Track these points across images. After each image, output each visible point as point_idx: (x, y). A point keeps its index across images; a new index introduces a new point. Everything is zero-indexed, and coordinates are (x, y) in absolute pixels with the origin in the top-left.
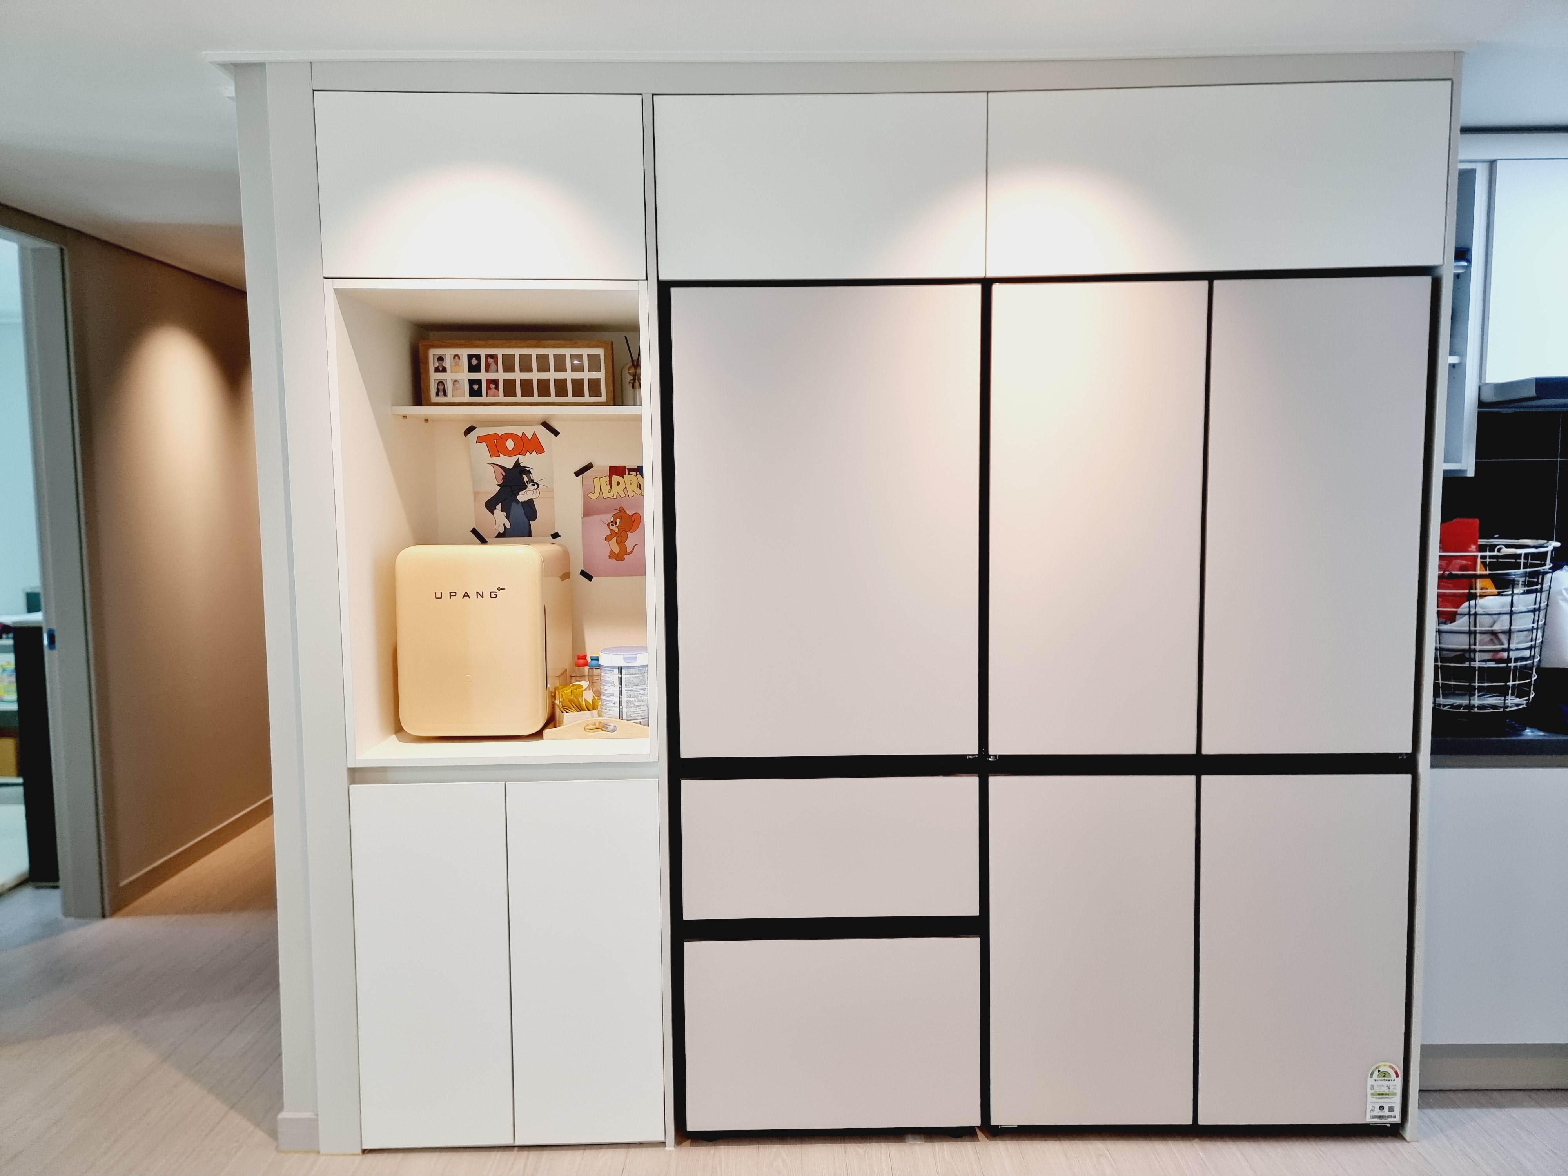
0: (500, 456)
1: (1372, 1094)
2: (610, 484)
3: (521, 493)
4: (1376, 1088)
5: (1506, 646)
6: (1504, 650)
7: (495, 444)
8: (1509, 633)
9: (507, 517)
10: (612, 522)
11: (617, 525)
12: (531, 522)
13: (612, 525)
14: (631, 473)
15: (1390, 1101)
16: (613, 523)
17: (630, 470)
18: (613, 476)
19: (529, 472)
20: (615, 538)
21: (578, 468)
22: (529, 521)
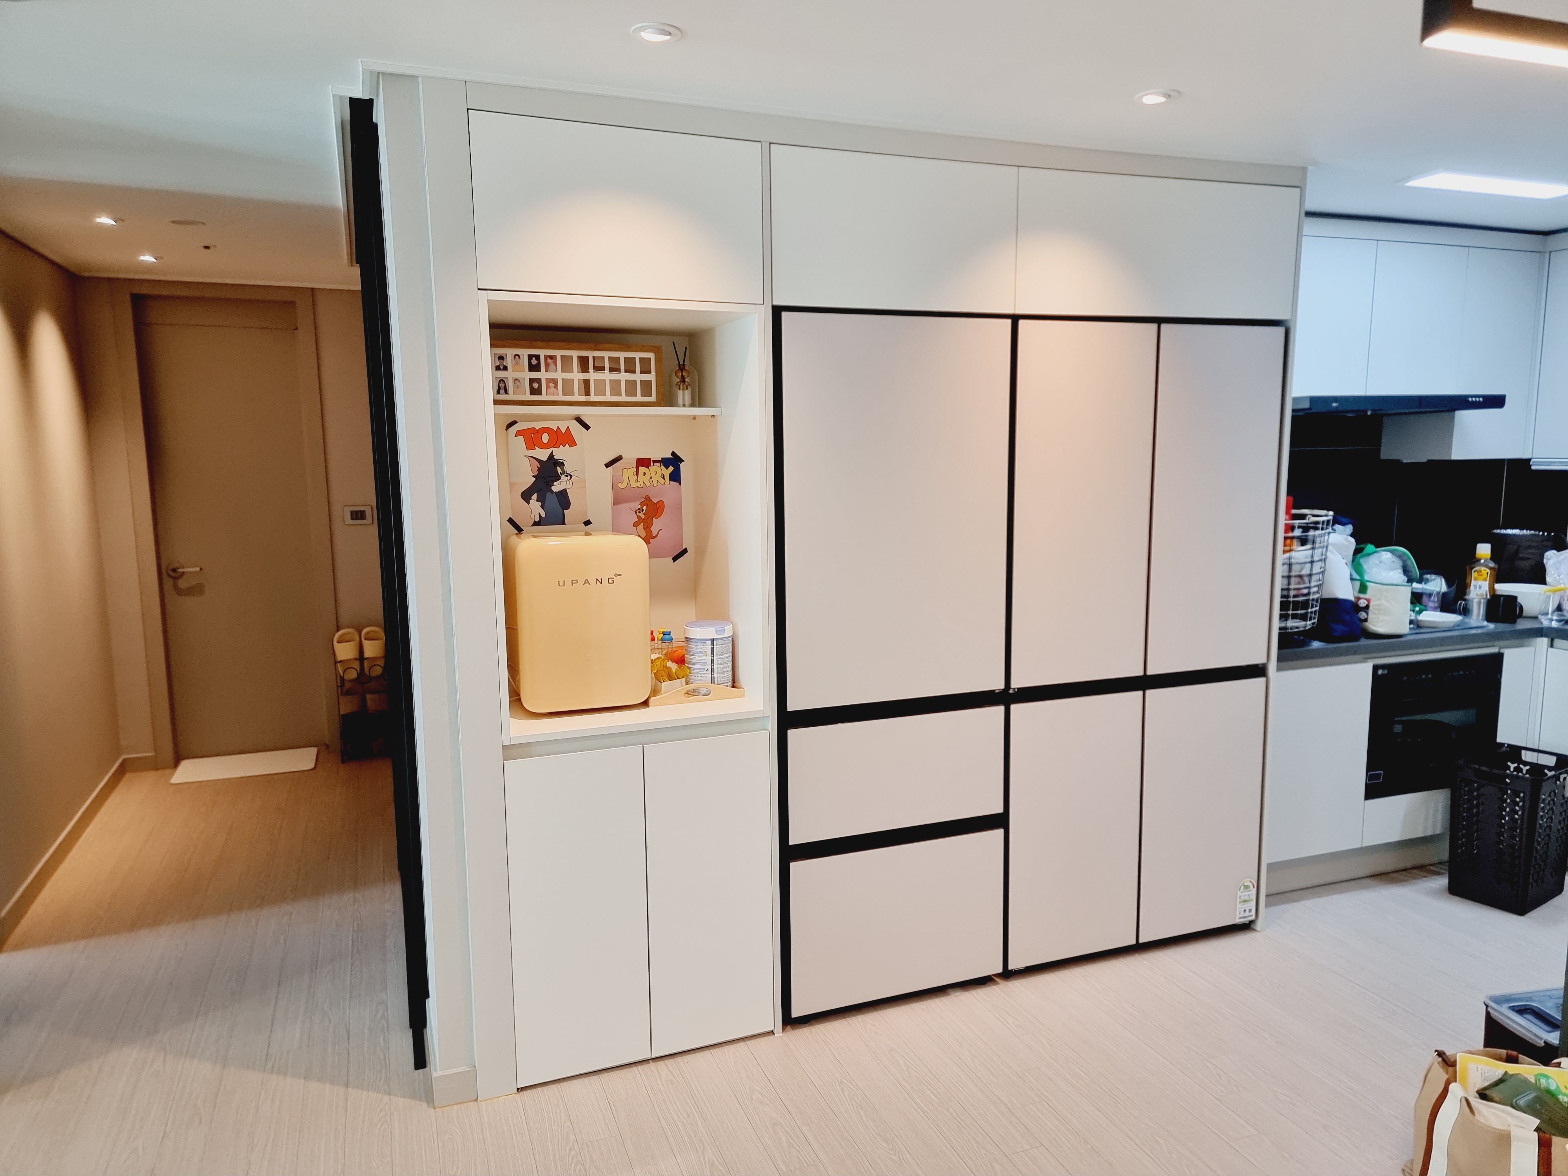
0: (535, 449)
1: (1240, 902)
2: (637, 474)
3: (555, 484)
4: (1242, 898)
5: (1308, 585)
6: (1306, 588)
7: (532, 438)
8: (1310, 575)
9: (542, 507)
10: (639, 509)
11: (644, 512)
12: (564, 511)
13: (639, 512)
14: (655, 464)
15: (1249, 905)
16: (641, 510)
17: (655, 462)
18: (640, 467)
19: (563, 464)
20: (642, 524)
21: (607, 461)
22: (563, 509)
